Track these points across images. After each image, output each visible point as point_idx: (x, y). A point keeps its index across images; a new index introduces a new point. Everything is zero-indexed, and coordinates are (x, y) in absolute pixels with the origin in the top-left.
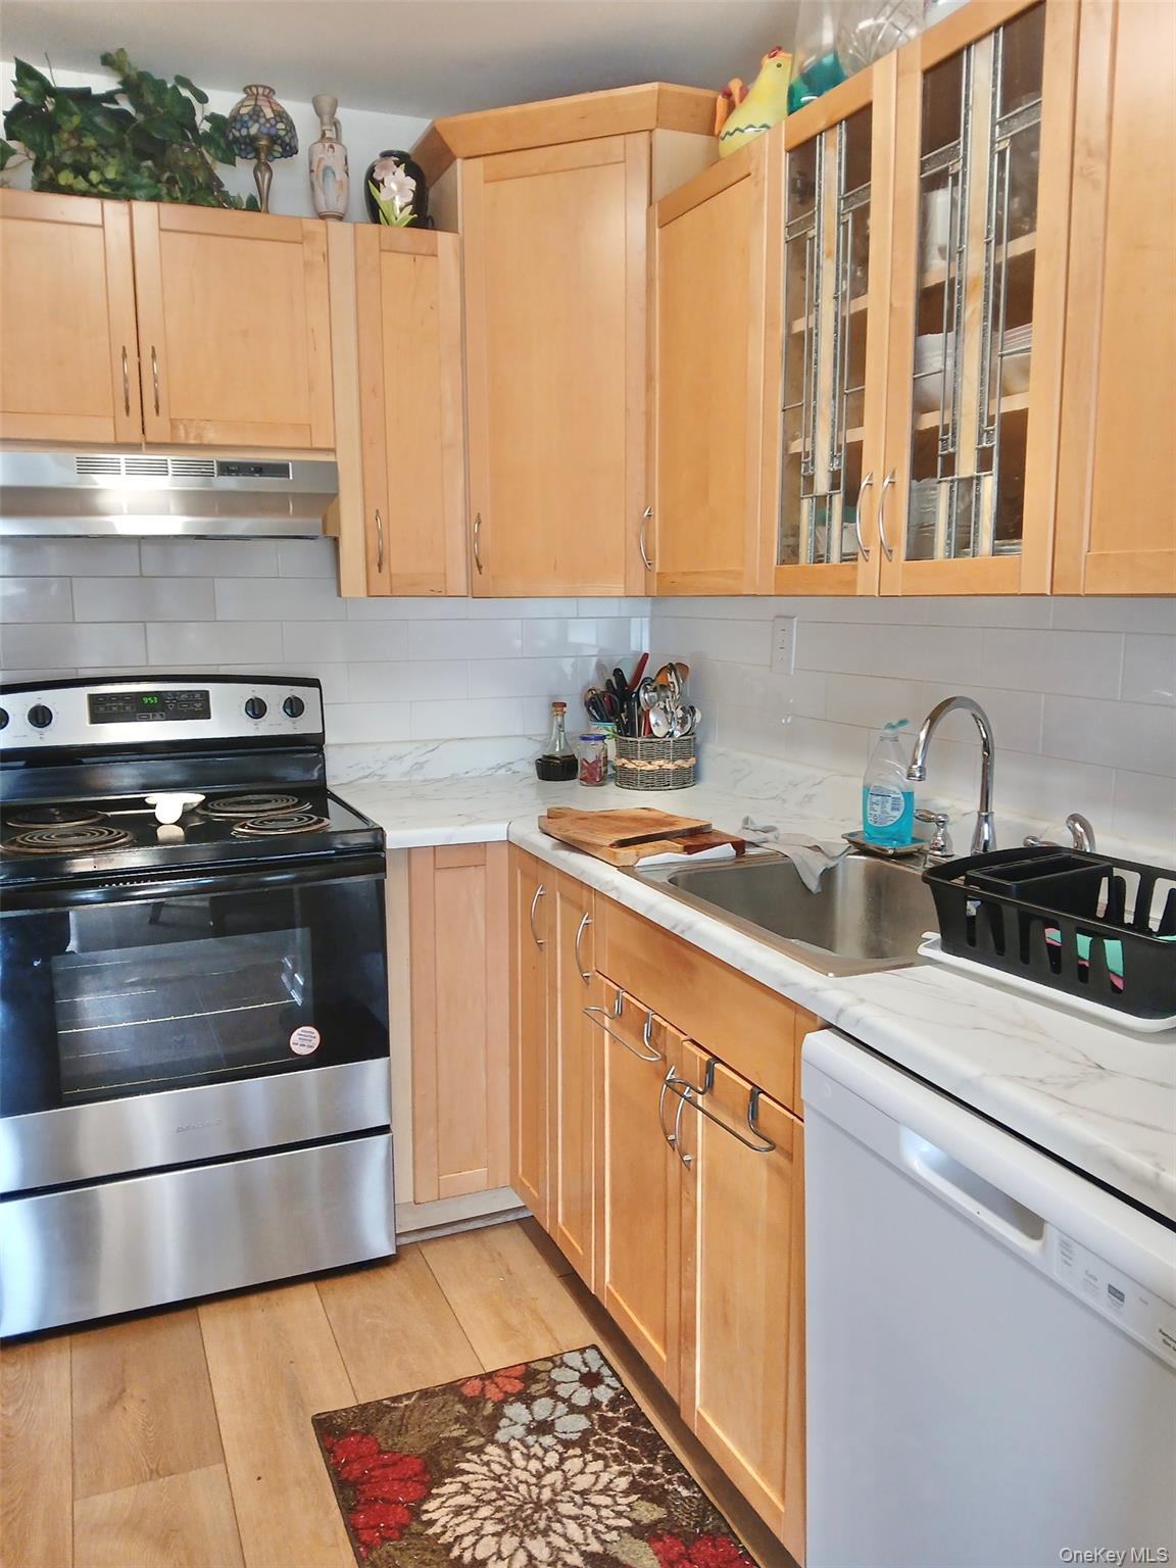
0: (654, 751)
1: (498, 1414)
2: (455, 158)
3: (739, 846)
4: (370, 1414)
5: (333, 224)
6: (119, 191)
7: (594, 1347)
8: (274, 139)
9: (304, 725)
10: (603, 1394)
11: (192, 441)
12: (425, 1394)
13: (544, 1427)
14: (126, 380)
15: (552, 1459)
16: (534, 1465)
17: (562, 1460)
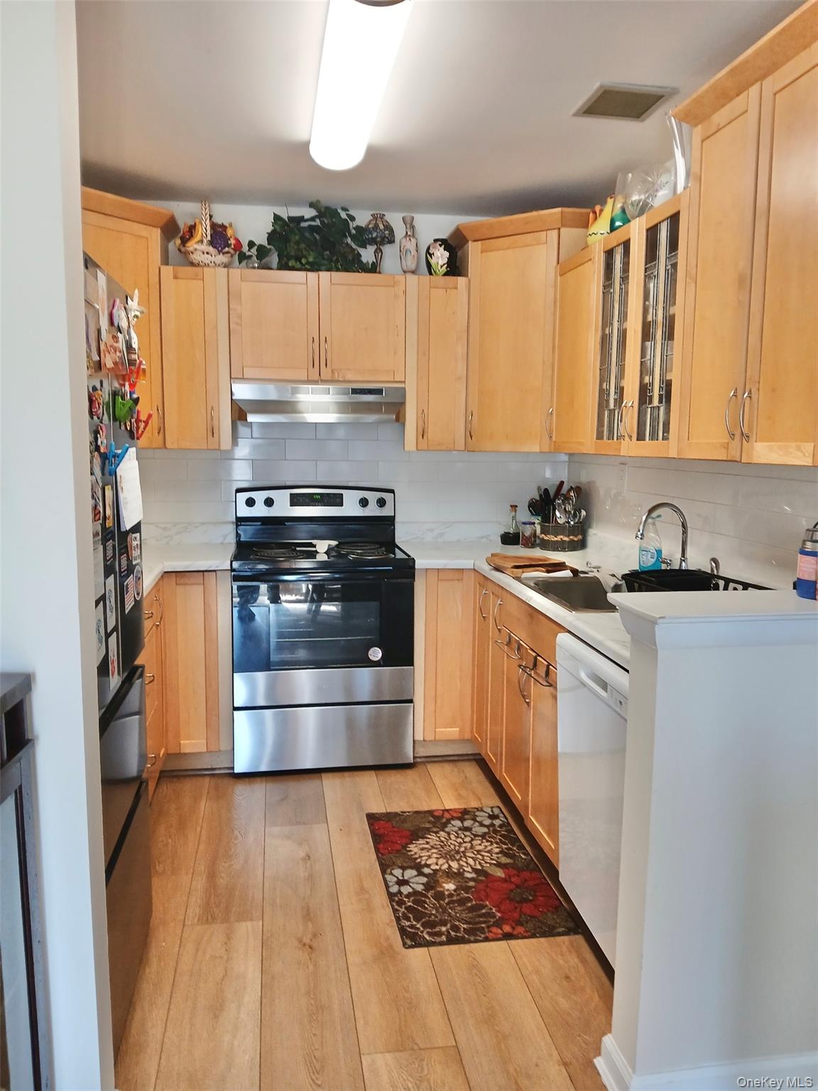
0: (559, 529)
1: (448, 821)
2: (468, 241)
3: (575, 572)
4: (389, 816)
5: (409, 276)
6: (314, 267)
7: (499, 807)
8: (383, 238)
9: (386, 511)
10: (497, 822)
11: (341, 379)
12: (416, 812)
13: (468, 829)
14: (313, 352)
15: (468, 839)
16: (459, 840)
17: (472, 840)
